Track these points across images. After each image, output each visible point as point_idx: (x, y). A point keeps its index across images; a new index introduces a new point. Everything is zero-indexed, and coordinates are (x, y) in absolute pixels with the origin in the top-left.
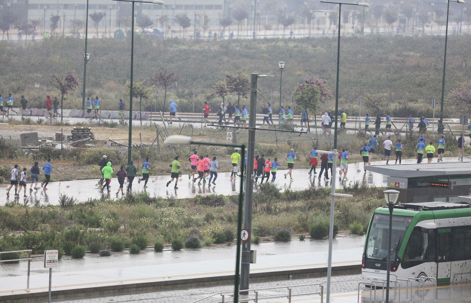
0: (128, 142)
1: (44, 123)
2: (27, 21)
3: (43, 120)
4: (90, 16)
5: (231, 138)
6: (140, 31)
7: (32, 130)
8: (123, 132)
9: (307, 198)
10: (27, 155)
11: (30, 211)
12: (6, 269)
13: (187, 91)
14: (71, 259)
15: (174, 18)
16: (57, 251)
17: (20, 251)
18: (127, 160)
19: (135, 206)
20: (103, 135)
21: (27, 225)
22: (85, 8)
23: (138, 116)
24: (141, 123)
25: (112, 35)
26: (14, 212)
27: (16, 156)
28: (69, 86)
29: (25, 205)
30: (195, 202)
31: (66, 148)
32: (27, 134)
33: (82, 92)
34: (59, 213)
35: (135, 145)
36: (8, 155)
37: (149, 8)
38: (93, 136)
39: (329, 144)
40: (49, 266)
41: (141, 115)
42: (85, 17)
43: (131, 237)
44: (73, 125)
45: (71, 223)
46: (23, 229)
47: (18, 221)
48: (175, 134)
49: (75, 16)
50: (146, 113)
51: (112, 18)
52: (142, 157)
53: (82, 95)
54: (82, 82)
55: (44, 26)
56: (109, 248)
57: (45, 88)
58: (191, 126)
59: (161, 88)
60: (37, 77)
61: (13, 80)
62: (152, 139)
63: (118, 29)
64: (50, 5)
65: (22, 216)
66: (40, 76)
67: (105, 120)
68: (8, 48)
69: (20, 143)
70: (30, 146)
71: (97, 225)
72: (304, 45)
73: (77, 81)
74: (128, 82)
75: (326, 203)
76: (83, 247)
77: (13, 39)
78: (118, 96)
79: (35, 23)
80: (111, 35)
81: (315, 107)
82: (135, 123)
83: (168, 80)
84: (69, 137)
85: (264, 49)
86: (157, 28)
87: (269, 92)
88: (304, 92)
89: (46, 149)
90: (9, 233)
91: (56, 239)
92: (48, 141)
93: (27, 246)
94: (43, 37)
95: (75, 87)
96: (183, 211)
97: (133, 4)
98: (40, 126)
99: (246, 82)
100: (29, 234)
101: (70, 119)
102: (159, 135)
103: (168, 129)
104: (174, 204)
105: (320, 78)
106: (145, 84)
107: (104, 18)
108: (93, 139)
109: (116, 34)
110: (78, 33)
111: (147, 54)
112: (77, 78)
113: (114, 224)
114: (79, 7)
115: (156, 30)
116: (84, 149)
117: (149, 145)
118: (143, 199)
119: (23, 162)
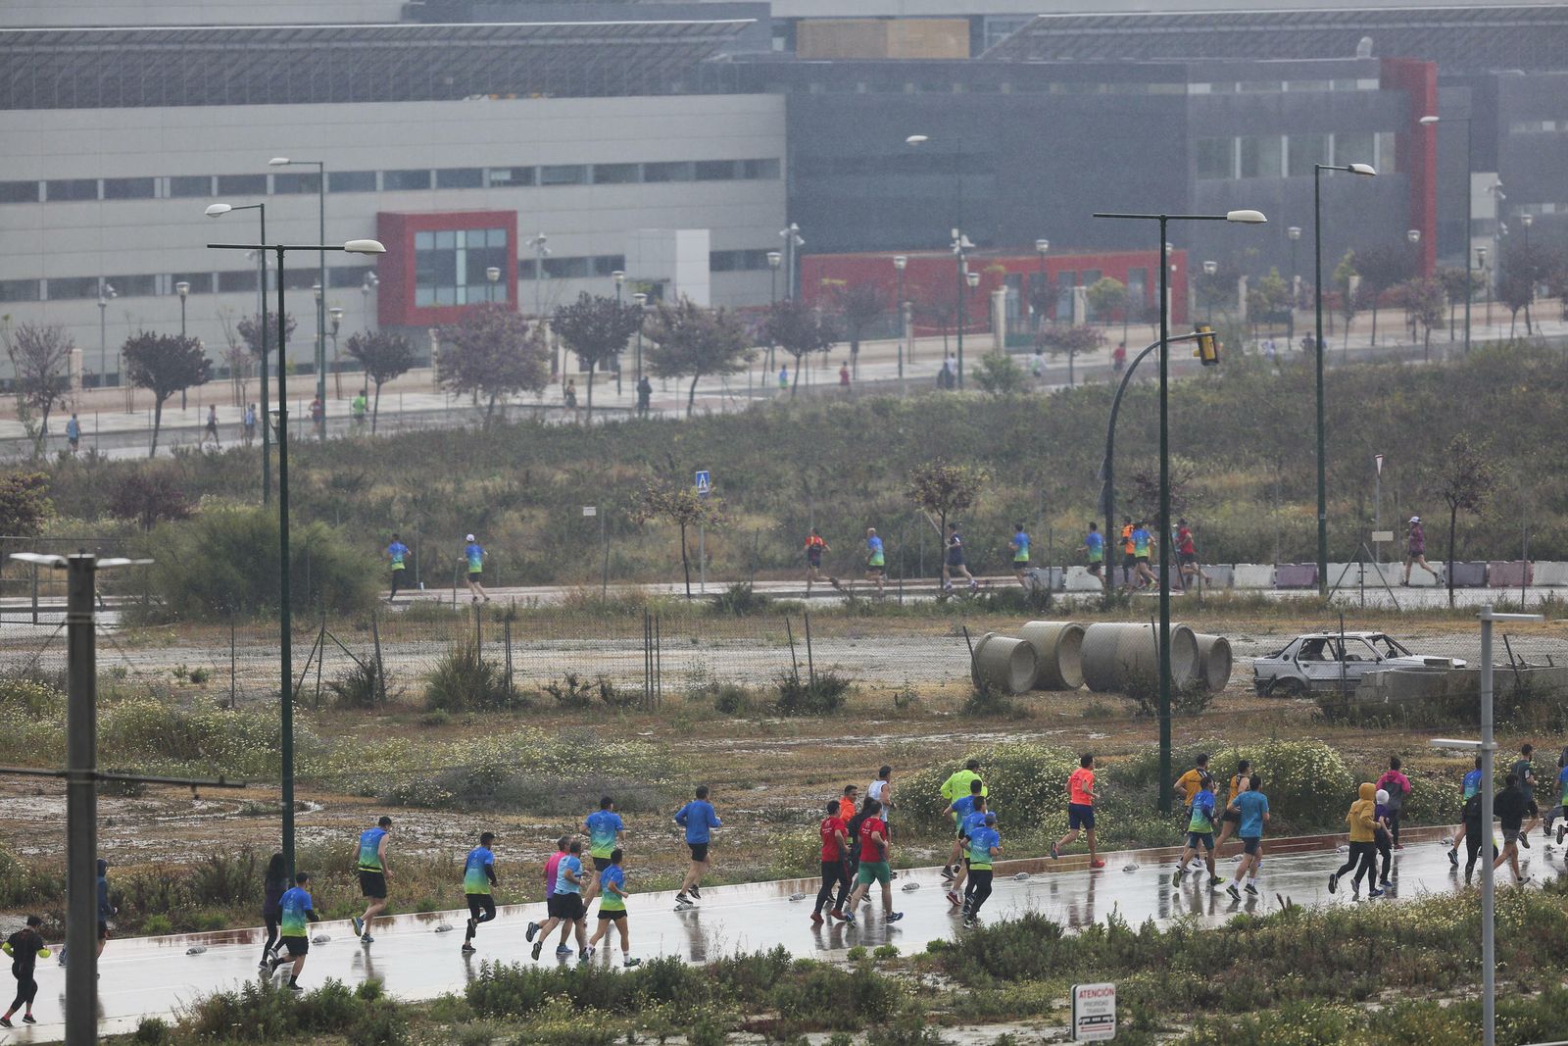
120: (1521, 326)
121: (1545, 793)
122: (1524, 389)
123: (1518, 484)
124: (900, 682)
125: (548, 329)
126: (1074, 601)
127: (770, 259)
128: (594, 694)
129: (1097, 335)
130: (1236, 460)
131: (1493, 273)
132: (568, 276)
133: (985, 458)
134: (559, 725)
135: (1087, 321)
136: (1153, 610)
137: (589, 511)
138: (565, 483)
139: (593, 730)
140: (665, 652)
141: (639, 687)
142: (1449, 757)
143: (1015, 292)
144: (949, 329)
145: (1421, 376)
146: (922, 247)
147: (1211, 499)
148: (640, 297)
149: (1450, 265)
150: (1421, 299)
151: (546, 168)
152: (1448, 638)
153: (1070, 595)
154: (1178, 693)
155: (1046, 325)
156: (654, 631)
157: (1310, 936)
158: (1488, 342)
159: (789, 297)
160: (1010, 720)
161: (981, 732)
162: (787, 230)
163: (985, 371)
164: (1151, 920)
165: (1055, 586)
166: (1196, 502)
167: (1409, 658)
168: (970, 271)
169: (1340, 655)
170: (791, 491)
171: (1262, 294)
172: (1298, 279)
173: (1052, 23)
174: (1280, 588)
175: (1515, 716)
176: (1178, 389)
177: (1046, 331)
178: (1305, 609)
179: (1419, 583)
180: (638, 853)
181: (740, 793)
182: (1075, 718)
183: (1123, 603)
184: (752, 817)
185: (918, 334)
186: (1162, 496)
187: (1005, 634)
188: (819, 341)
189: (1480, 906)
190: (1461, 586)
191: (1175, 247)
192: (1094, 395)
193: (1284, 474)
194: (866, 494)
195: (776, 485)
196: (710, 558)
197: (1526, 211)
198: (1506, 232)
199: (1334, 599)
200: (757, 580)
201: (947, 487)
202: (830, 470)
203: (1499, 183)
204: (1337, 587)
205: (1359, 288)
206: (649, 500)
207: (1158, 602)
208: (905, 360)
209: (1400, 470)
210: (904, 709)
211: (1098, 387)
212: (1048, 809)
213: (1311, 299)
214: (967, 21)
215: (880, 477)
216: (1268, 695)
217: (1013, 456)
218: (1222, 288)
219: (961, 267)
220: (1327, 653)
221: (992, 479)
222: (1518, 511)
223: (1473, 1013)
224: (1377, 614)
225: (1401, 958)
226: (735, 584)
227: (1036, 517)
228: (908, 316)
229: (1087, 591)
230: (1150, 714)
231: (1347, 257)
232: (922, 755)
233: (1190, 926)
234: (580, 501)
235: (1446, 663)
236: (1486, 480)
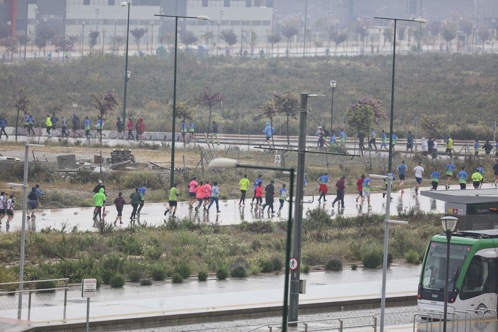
0: (171, 165)
1: (82, 144)
2: (65, 38)
3: (81, 142)
4: (131, 32)
5: (279, 162)
6: (183, 48)
7: (69, 152)
8: (166, 154)
9: (360, 225)
10: (64, 179)
11: (67, 237)
12: (41, 299)
13: (232, 111)
14: (110, 289)
15: (219, 34)
16: (95, 280)
17: (56, 280)
18: (169, 184)
19: (177, 232)
20: (144, 158)
21: (64, 252)
22: (125, 24)
25: (155, 52)
26: (50, 239)
27: (52, 179)
28: (109, 106)
29: (62, 231)
30: (241, 229)
31: (105, 171)
32: (64, 156)
33: (123, 112)
34: (98, 239)
35: (178, 168)
36: (44, 178)
37: (193, 24)
38: (134, 159)
39: (383, 168)
40: (86, 295)
42: (125, 34)
43: (173, 265)
44: (113, 147)
45: (110, 250)
46: (59, 257)
47: (55, 248)
48: (220, 157)
49: (115, 31)
51: (154, 34)
52: (185, 180)
53: (122, 115)
54: (122, 102)
55: (83, 42)
56: (150, 277)
57: (84, 108)
58: (237, 148)
59: (205, 108)
60: (75, 96)
61: (50, 100)
62: (196, 162)
63: (161, 45)
64: (89, 20)
65: (59, 242)
66: (78, 94)
67: (146, 142)
68: (45, 66)
69: (57, 166)
70: (67, 169)
71: (138, 252)
72: (357, 64)
73: (117, 100)
74: (171, 102)
75: (380, 230)
76: (123, 276)
78: (161, 116)
79: (74, 39)
80: (153, 53)
81: (368, 128)
82: (179, 145)
83: (213, 100)
84: (108, 159)
85: (315, 67)
86: (201, 45)
87: (320, 113)
88: (357, 113)
89: (84, 172)
90: (45, 261)
91: (94, 267)
92: (86, 164)
93: (64, 274)
94: (81, 54)
95: (115, 107)
96: (228, 239)
97: (177, 19)
98: (77, 148)
99: (295, 102)
100: (66, 261)
101: (110, 140)
102: (204, 158)
103: (213, 151)
104: (219, 231)
105: (374, 98)
106: (189, 104)
107: (145, 34)
108: (134, 161)
109: (158, 51)
110: (118, 50)
111: (191, 72)
112: (117, 97)
113: (155, 251)
114: (120, 22)
115: (200, 47)
116: (124, 173)
117: (193, 169)
118: (186, 225)
119: (60, 186)
120: (42, 53)
121: (43, 202)
122: (42, 73)
123: (39, 103)
131: (34, 36)
142: (13, 189)
145: (10, 68)
149: (20, 33)
150: (11, 43)
152: (14, 151)
158: (31, 58)
167: (2, 157)
175: (35, 177)
189: (21, 236)
190: (19, 135)
197: (45, 17)
198: (38, 23)
203: (37, 8)
222: (38, 112)
223: (17, 270)
235: (13, 159)
236: (29, 102)
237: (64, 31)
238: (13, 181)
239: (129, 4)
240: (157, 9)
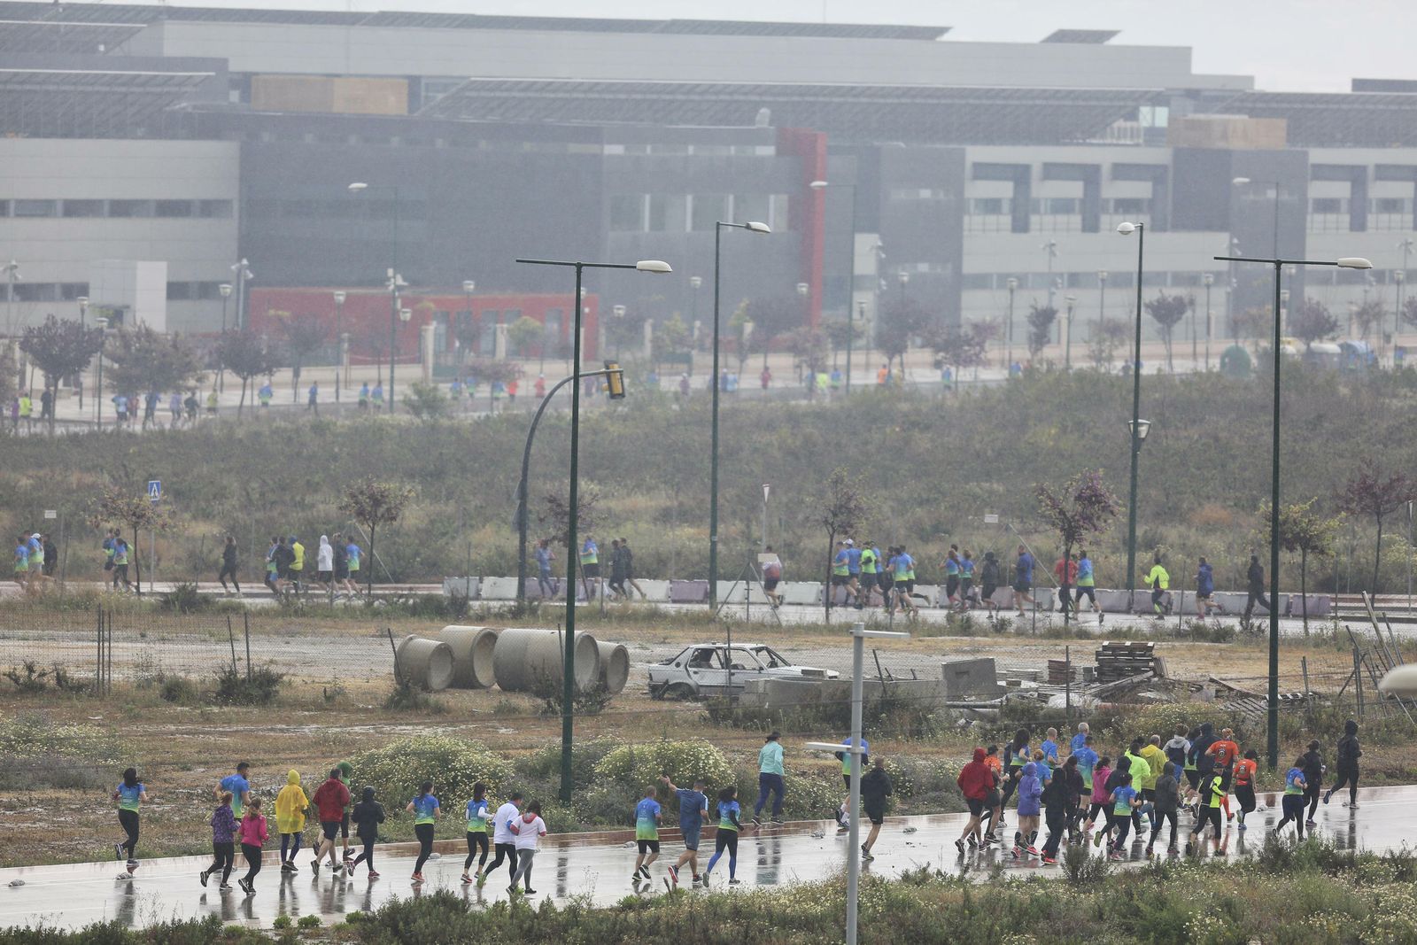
0: (1267, 685)
1: (1012, 629)
2: (959, 326)
3: (1010, 623)
4: (1147, 306)
6: (1298, 351)
7: (978, 651)
8: (1253, 655)
10: (963, 728)
11: (977, 895)
15: (1401, 308)
18: (1265, 740)
19: (1291, 878)
20: (1192, 665)
21: (968, 938)
22: (1132, 285)
23: (1297, 607)
24: (1306, 628)
25: (1215, 364)
26: (929, 900)
27: (931, 730)
28: (1088, 519)
29: (961, 879)
31: (1081, 704)
32: (964, 663)
33: (1127, 535)
34: (1065, 899)
35: (1289, 695)
36: (907, 727)
37: (1325, 281)
38: (1162, 669)
41: (1304, 603)
42: (1132, 313)
44: (1102, 636)
45: (1100, 932)
47: (942, 927)
48: (1410, 662)
49: (1102, 308)
50: (1320, 598)
51: (1213, 312)
52: (1311, 730)
53: (1124, 543)
54: (1125, 506)
55: (1011, 339)
57: (1015, 526)
59: (1365, 522)
60: (991, 492)
61: (921, 504)
62: (1340, 676)
63: (1233, 344)
64: (1026, 275)
65: (952, 911)
66: (999, 487)
68: (904, 406)
69: (943, 691)
70: (971, 700)
71: (1178, 936)
73: (1111, 502)
74: (1265, 506)
77: (918, 379)
78: (1236, 546)
79: (984, 331)
80: (1210, 365)
82: (1290, 627)
83: (1386, 498)
84: (1088, 670)
86: (1349, 342)
89: (1020, 707)
92: (1025, 684)
94: (1006, 374)
95: (1105, 521)
97: (1278, 268)
98: (1000, 640)
102: (1362, 664)
103: (1388, 645)
104: (1411, 873)
106: (1317, 508)
107: (1189, 313)
108: (1161, 676)
109: (1227, 360)
110: (1110, 359)
111: (1320, 417)
112: (1111, 494)
113: (1228, 934)
114: (1117, 280)
115: (1347, 348)
116: (1134, 708)
117: (1332, 696)
118: (1316, 857)
119: (951, 750)
122: (897, 429)
123: (890, 514)
124: (329, 677)
125: (17, 347)
126: (489, 609)
127: (221, 290)
128: (50, 681)
129: (516, 369)
130: (638, 486)
131: (872, 324)
132: (38, 299)
133: (412, 476)
134: (17, 708)
135: (507, 355)
136: (560, 618)
137: (50, 514)
138: (29, 488)
139: (47, 713)
140: (116, 644)
141: (91, 675)
142: (822, 758)
143: (443, 328)
144: (382, 359)
145: (805, 415)
146: (360, 284)
147: (615, 519)
148: (102, 321)
149: (832, 316)
150: (808, 345)
151: (20, 202)
152: (824, 651)
153: (485, 602)
154: (579, 694)
155: (470, 358)
156: (106, 625)
157: (692, 917)
158: (867, 386)
159: (238, 325)
160: (428, 715)
161: (401, 724)
162: (238, 265)
163: (414, 397)
164: (549, 899)
165: (472, 594)
166: (602, 523)
167: (788, 668)
168: (403, 306)
169: (727, 664)
170: (234, 502)
171: (665, 336)
172: (698, 324)
173: (484, 86)
174: (674, 602)
175: (881, 723)
176: (588, 420)
177: (470, 363)
178: (696, 621)
179: (798, 601)
180: (86, 826)
181: (181, 774)
182: (489, 715)
183: (533, 611)
184: (190, 797)
185: (353, 362)
186: (572, 516)
187: (425, 637)
188: (264, 365)
189: (845, 893)
191: (588, 292)
192: (512, 422)
193: (680, 498)
194: (302, 505)
195: (221, 495)
196: (159, 559)
197: (903, 270)
198: (885, 288)
199: (722, 613)
200: (202, 581)
201: (377, 501)
202: (271, 482)
203: (880, 244)
204: (725, 602)
205: (753, 333)
206: (105, 506)
207: (565, 611)
208: (342, 385)
209: (785, 499)
210: (331, 702)
211: (517, 415)
212: (460, 796)
213: (709, 342)
214: (406, 81)
215: (316, 491)
216: (661, 698)
217: (438, 474)
218: (629, 330)
219: (395, 304)
220: (714, 662)
221: (418, 496)
224: (759, 628)
225: (774, 939)
226: (181, 584)
227: (457, 532)
228: (346, 346)
229: (500, 599)
230: (554, 712)
231: (742, 305)
232: (347, 744)
233: (585, 906)
234: (43, 506)
235: (821, 673)
236: (861, 509)
237: (958, 309)
238: (821, 736)
239: (1141, 228)
240: (1221, 242)
